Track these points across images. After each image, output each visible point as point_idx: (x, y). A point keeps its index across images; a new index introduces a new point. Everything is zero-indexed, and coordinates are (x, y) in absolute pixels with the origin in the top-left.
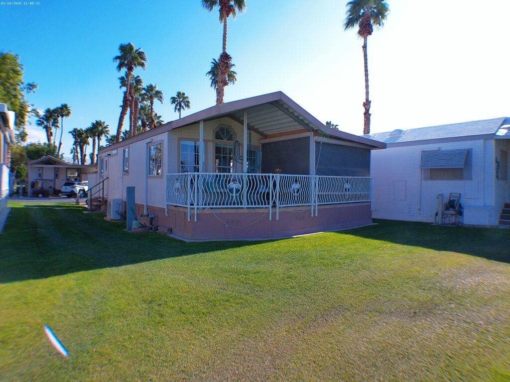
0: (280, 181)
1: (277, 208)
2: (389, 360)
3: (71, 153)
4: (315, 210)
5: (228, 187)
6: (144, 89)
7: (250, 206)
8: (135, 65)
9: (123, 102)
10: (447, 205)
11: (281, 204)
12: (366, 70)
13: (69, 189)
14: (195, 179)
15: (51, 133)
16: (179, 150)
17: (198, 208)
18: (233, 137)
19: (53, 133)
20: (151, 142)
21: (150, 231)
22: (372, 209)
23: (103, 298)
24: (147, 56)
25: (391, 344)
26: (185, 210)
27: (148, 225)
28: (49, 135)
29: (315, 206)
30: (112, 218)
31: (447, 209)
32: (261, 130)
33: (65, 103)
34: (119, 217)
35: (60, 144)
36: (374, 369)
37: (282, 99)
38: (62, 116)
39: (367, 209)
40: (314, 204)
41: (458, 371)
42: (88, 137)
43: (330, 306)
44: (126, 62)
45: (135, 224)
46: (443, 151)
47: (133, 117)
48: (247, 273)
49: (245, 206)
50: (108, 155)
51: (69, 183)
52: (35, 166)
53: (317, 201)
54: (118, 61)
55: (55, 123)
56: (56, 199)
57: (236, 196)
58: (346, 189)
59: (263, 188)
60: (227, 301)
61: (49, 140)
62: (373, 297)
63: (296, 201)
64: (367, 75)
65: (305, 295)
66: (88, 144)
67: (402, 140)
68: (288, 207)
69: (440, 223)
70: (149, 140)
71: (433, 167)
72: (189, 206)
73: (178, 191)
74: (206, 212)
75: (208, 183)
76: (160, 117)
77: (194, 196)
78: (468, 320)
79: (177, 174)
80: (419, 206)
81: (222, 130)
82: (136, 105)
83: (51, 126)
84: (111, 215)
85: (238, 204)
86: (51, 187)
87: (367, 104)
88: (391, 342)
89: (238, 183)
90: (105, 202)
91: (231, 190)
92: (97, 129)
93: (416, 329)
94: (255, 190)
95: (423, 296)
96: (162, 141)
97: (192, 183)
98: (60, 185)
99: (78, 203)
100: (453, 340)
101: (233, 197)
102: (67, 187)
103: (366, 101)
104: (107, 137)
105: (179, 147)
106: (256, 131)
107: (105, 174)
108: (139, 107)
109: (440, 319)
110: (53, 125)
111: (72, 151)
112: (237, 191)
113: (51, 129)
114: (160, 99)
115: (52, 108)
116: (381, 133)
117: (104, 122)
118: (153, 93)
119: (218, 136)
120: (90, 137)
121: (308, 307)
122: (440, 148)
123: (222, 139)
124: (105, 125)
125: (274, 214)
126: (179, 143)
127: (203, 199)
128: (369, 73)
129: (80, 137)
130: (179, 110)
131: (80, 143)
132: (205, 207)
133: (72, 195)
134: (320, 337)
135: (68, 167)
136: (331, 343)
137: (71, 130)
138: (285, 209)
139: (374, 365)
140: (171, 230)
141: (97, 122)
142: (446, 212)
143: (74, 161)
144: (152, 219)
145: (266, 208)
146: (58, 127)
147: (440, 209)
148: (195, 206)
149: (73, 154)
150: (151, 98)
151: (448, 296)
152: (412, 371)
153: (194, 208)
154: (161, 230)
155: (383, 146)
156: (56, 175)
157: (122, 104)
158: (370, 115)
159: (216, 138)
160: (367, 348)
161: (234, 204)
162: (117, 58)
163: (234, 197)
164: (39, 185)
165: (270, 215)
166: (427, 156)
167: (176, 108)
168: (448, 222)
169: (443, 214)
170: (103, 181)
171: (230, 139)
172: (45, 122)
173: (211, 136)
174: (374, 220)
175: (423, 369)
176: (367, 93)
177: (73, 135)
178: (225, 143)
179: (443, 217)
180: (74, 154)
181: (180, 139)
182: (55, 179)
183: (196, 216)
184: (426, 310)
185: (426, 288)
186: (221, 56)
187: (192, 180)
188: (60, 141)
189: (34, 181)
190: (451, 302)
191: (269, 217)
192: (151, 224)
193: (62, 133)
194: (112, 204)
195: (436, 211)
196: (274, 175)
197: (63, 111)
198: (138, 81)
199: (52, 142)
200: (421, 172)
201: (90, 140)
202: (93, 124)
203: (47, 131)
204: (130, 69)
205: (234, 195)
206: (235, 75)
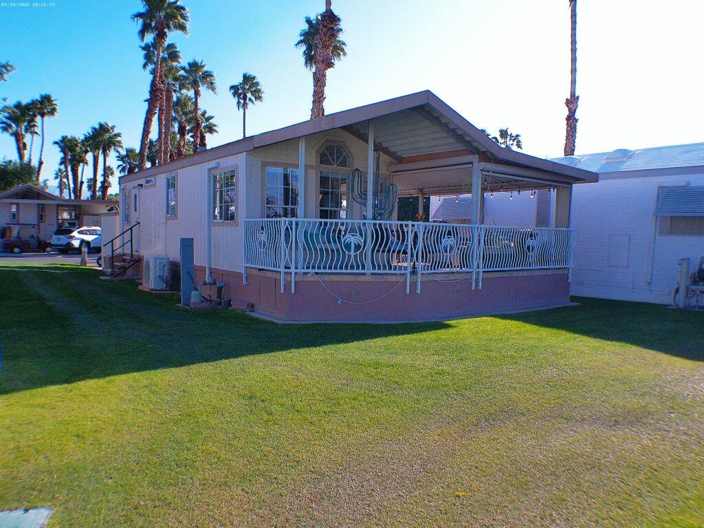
0: (424, 232)
1: (419, 275)
2: (574, 470)
3: (56, 178)
4: (477, 279)
5: (343, 241)
6: (183, 68)
7: (376, 271)
8: (169, 27)
9: (150, 92)
10: (695, 277)
11: (424, 270)
12: (574, 42)
13: (62, 240)
14: (292, 229)
15: (25, 145)
16: (263, 182)
17: (296, 273)
18: (348, 159)
19: (27, 144)
20: (216, 168)
21: (219, 307)
22: (570, 281)
23: (184, 391)
24: (189, 12)
25: (578, 454)
26: (275, 276)
27: (214, 298)
28: (21, 147)
29: (478, 273)
30: (152, 286)
31: (695, 282)
32: (392, 149)
33: (48, 93)
34: (164, 286)
35: (41, 163)
36: (553, 477)
37: (430, 103)
38: (43, 115)
39: (562, 280)
40: (478, 270)
41: (662, 484)
42: (86, 152)
43: (498, 410)
44: (153, 24)
45: (195, 297)
46: (693, 188)
47: (163, 117)
48: (377, 365)
49: (369, 270)
50: (139, 185)
51: (64, 230)
52: (6, 201)
53: (481, 266)
54: (140, 21)
55: (30, 128)
56: (42, 256)
57: (355, 256)
58: (529, 248)
59: (397, 243)
60: (355, 399)
61: (21, 156)
62: (560, 401)
63: (448, 265)
64: (574, 50)
65: (462, 396)
66: (87, 163)
67: (628, 166)
68: (435, 273)
69: (681, 305)
70: (212, 164)
71: (676, 215)
72: (282, 270)
73: (264, 246)
74: (309, 278)
75: (311, 235)
76: (211, 118)
77: (290, 254)
78: (690, 433)
79: (261, 220)
80: (649, 277)
81: (330, 149)
82: (169, 98)
83: (23, 133)
84: (151, 281)
85: (358, 268)
86: (32, 236)
87: (572, 102)
88: (578, 452)
89: (358, 234)
90: (137, 261)
91: (348, 246)
92: (101, 139)
93: (614, 439)
94: (385, 246)
95: (634, 402)
96: (237, 166)
97: (287, 235)
98: (47, 232)
99: (84, 262)
100: (662, 453)
101: (350, 256)
102: (60, 236)
103: (571, 96)
104: (118, 152)
105: (263, 177)
106: (386, 151)
107: (134, 217)
108: (175, 99)
109: (652, 430)
110: (26, 131)
111: (57, 174)
112: (358, 247)
113: (23, 137)
114: (212, 86)
115: (25, 101)
116: (592, 155)
117: (113, 128)
118: (198, 76)
119: (324, 159)
120: (91, 150)
121: (467, 410)
122: (688, 183)
123: (329, 163)
124: (116, 131)
125: (413, 284)
126: (263, 171)
127: (305, 260)
128: (578, 46)
129: (72, 151)
130: (245, 106)
131: (71, 161)
132: (308, 271)
133: (67, 250)
134: (483, 443)
135: (61, 203)
136: (498, 450)
137: (58, 138)
138: (431, 278)
139: (553, 474)
140: (253, 307)
141: (101, 125)
142: (694, 287)
143: (61, 192)
144: (220, 289)
145: (401, 274)
146: (37, 133)
147: (684, 282)
148: (293, 270)
149: (58, 180)
150: (195, 84)
151: (669, 404)
152: (602, 481)
153: (291, 273)
154: (237, 306)
155: (593, 177)
156: (41, 218)
157: (148, 96)
158: (577, 120)
159: (321, 163)
160: (545, 456)
161: (352, 267)
162: (139, 15)
163: (352, 256)
164: (15, 233)
165: (408, 286)
166: (666, 195)
167: (239, 102)
168: (695, 303)
169: (687, 289)
170: (131, 229)
171: (343, 164)
172: (13, 125)
173: (314, 160)
174: (573, 299)
175: (617, 480)
176: (573, 82)
177: (60, 147)
178: (334, 171)
179: (687, 296)
180: (61, 180)
181: (265, 164)
182: (39, 222)
183: (293, 285)
184: (634, 419)
185: (639, 393)
186: (323, 16)
187: (287, 229)
188: (41, 159)
189: (6, 226)
190: (672, 411)
191: (405, 290)
192: (219, 296)
193: (43, 145)
194: (152, 265)
195: (676, 286)
196: (415, 223)
197: (44, 106)
198: (174, 55)
199: (26, 159)
200: (656, 221)
201: (89, 157)
202: (95, 129)
203: (18, 141)
204: (161, 35)
205: (352, 253)
206: (343, 46)
